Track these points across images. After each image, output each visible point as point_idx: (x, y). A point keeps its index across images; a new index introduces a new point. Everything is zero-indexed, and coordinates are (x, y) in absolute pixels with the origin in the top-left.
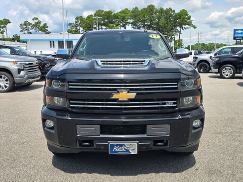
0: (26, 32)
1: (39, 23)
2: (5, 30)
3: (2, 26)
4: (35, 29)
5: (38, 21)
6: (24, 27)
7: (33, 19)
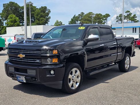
0: (120, 22)
1: (130, 14)
2: (106, 22)
3: (104, 19)
4: (127, 19)
5: (129, 13)
6: (119, 18)
7: (126, 12)
